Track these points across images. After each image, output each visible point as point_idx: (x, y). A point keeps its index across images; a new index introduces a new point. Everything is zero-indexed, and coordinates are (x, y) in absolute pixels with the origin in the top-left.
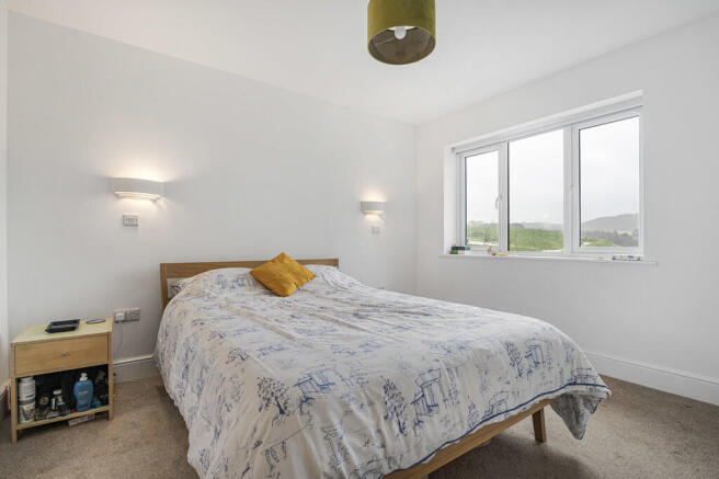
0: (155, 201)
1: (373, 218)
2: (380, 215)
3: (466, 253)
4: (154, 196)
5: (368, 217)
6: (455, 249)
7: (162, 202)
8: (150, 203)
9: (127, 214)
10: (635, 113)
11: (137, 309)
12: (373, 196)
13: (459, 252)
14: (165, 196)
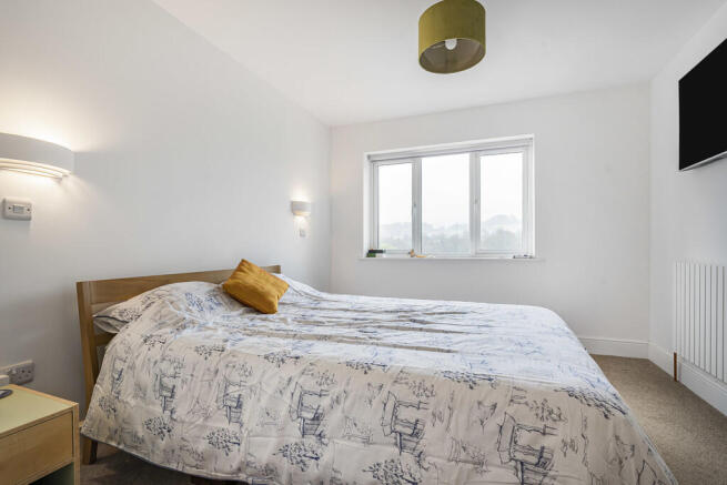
0: (59, 180)
1: (301, 221)
2: (306, 217)
3: (384, 256)
4: (60, 171)
5: (297, 217)
6: (372, 253)
7: (72, 182)
8: (51, 183)
9: (8, 198)
10: (520, 150)
11: (29, 362)
12: (300, 195)
13: (377, 255)
14: (76, 173)
